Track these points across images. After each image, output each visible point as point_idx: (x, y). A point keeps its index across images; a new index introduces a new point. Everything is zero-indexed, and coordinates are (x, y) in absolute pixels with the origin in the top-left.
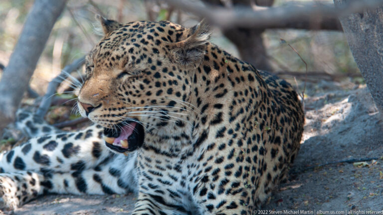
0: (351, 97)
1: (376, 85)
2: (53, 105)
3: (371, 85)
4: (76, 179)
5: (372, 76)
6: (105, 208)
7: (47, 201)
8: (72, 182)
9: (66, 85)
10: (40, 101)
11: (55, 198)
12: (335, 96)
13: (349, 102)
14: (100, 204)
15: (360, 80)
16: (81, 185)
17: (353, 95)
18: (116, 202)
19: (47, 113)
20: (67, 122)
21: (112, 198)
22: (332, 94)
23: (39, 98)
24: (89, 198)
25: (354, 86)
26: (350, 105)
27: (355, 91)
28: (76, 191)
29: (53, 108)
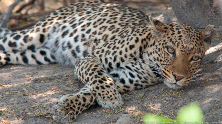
0: (164, 14)
1: (177, 8)
2: (10, 18)
3: (174, 8)
4: (22, 56)
5: (174, 3)
6: (37, 71)
7: (7, 68)
8: (20, 58)
9: (17, 8)
10: (3, 16)
11: (12, 67)
12: (155, 14)
13: (163, 16)
14: (35, 69)
15: (168, 5)
16: (25, 60)
17: (165, 13)
18: (43, 69)
19: (7, 23)
20: (17, 28)
21: (41, 67)
22: (154, 12)
23: (3, 15)
24: (29, 67)
25: (165, 8)
26: (163, 18)
27: (166, 11)
28: (23, 63)
29: (10, 20)
